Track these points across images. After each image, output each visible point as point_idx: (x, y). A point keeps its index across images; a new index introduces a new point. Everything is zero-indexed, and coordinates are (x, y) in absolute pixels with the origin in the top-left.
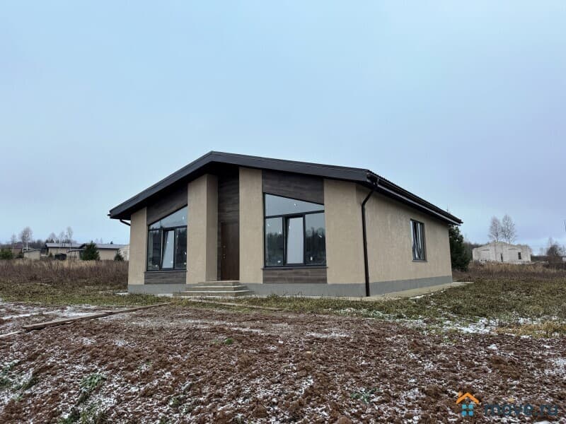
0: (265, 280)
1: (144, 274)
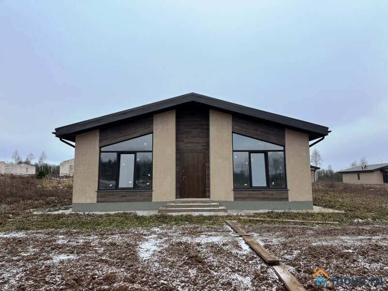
0: (235, 198)
1: (96, 193)
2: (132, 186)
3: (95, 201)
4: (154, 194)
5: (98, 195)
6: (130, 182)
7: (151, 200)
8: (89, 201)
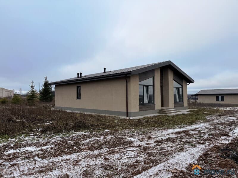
0: (175, 107)
3: (139, 111)
4: (156, 106)
5: (140, 107)
7: (155, 109)
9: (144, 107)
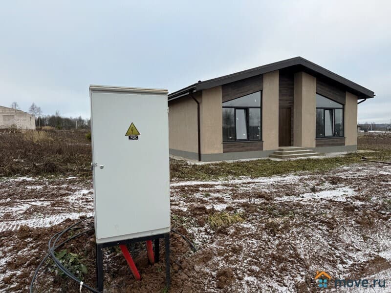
1: (222, 145)
2: (245, 138)
3: (222, 152)
4: (264, 144)
5: (223, 146)
6: (244, 135)
7: (262, 149)
8: (216, 152)
9: (235, 146)
